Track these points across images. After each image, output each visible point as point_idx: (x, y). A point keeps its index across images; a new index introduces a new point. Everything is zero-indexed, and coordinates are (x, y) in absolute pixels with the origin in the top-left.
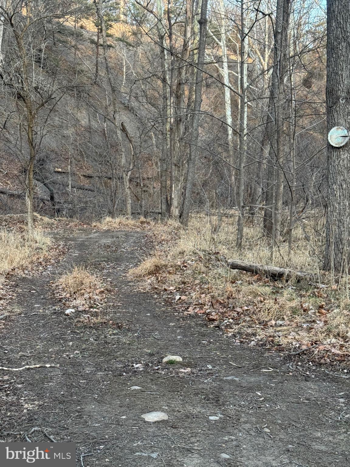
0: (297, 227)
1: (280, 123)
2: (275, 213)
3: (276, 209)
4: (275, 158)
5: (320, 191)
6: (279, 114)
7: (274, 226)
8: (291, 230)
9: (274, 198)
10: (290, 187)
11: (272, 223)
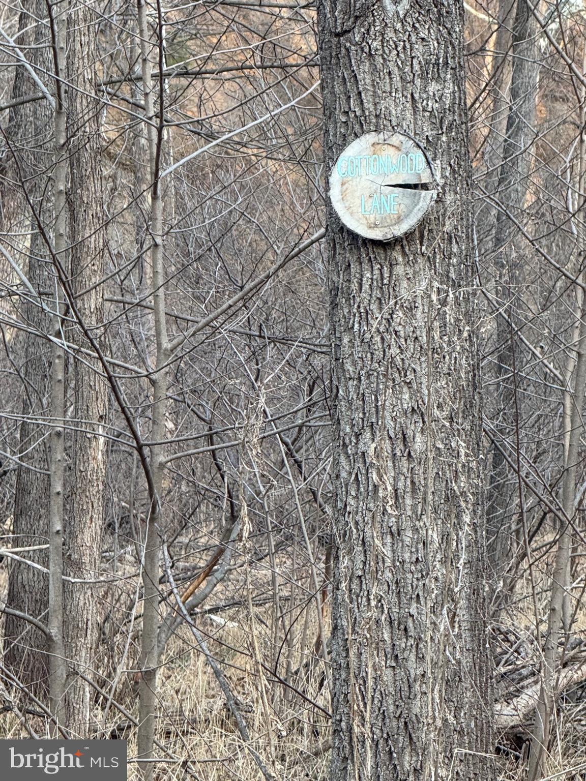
0: (182, 655)
1: (80, 105)
2: (64, 583)
3: (71, 564)
4: (59, 291)
5: (298, 464)
6: (78, 63)
7: (58, 655)
8: (150, 675)
9: (57, 504)
10: (140, 449)
11: (49, 638)
